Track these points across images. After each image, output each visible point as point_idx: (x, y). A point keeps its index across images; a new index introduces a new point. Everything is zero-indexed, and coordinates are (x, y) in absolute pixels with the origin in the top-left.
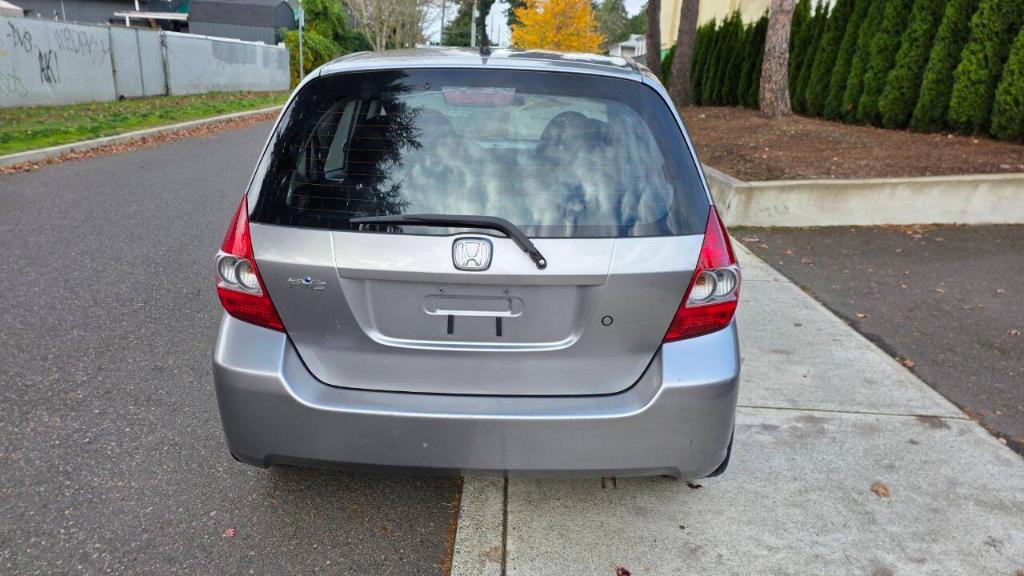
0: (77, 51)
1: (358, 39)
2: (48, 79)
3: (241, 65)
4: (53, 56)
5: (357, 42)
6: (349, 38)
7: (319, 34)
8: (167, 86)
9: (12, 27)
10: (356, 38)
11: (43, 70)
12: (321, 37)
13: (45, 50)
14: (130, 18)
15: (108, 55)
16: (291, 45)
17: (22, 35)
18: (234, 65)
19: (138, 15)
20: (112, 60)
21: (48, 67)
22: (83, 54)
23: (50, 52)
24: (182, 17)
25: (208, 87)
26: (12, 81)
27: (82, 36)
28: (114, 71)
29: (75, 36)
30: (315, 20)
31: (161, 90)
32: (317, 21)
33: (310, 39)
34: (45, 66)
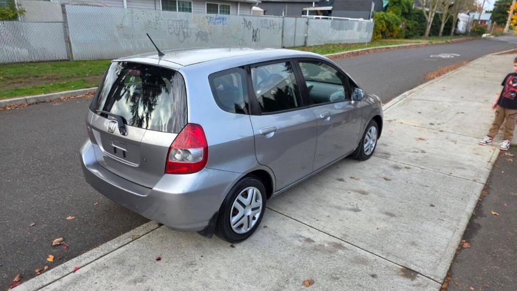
0: (268, 28)
1: (419, 14)
2: (255, 41)
3: (344, 31)
4: (258, 31)
5: (417, 16)
6: (413, 14)
7: (394, 13)
8: (305, 42)
9: (245, 20)
10: (417, 14)
11: (253, 37)
12: (394, 15)
13: (255, 29)
14: (309, 11)
15: (281, 30)
16: (376, 19)
17: (248, 23)
18: (341, 31)
19: (313, 8)
20: (283, 32)
21: (256, 35)
22: (271, 30)
23: (257, 29)
24: (330, 8)
25: (325, 42)
26: (241, 41)
27: (271, 22)
28: (283, 36)
29: (268, 22)
30: (393, 5)
31: (303, 44)
32: (394, 6)
33: (387, 16)
34: (254, 35)
